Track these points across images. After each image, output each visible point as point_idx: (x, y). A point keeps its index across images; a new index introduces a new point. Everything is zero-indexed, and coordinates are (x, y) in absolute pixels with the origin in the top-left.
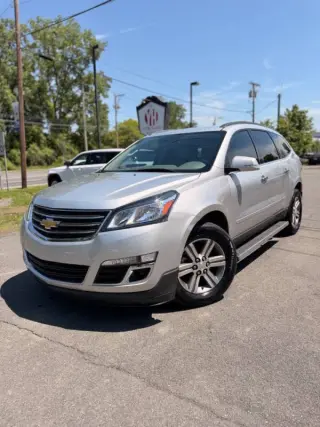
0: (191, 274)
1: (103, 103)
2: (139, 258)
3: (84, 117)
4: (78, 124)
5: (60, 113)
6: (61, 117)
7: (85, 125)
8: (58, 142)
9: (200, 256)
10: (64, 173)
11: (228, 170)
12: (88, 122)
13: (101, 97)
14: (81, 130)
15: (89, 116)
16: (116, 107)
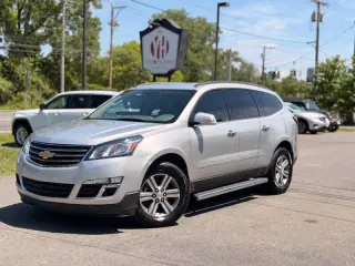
0: (151, 201)
1: (93, 16)
2: (110, 179)
3: (64, 35)
4: (53, 45)
5: (26, 26)
6: (27, 34)
7: (63, 49)
8: (19, 70)
9: (159, 188)
10: (34, 117)
11: (192, 123)
12: (68, 43)
13: (91, 8)
14: (56, 56)
15: (71, 33)
16: (113, 24)
